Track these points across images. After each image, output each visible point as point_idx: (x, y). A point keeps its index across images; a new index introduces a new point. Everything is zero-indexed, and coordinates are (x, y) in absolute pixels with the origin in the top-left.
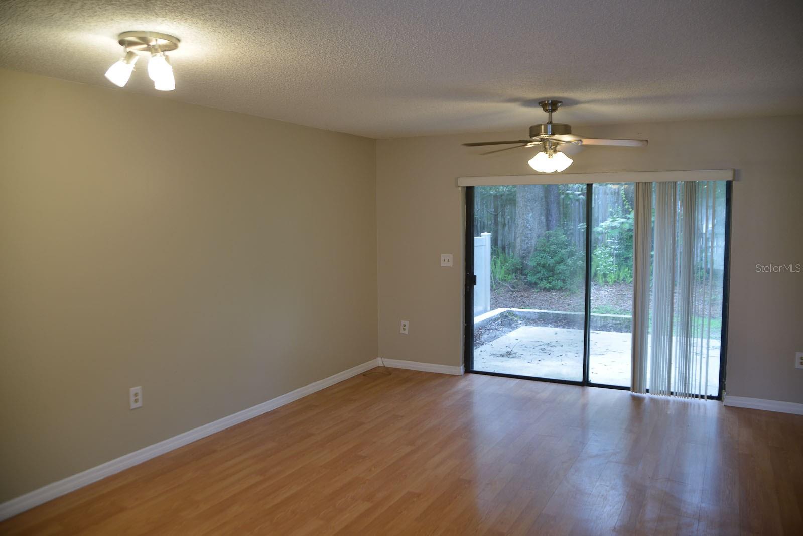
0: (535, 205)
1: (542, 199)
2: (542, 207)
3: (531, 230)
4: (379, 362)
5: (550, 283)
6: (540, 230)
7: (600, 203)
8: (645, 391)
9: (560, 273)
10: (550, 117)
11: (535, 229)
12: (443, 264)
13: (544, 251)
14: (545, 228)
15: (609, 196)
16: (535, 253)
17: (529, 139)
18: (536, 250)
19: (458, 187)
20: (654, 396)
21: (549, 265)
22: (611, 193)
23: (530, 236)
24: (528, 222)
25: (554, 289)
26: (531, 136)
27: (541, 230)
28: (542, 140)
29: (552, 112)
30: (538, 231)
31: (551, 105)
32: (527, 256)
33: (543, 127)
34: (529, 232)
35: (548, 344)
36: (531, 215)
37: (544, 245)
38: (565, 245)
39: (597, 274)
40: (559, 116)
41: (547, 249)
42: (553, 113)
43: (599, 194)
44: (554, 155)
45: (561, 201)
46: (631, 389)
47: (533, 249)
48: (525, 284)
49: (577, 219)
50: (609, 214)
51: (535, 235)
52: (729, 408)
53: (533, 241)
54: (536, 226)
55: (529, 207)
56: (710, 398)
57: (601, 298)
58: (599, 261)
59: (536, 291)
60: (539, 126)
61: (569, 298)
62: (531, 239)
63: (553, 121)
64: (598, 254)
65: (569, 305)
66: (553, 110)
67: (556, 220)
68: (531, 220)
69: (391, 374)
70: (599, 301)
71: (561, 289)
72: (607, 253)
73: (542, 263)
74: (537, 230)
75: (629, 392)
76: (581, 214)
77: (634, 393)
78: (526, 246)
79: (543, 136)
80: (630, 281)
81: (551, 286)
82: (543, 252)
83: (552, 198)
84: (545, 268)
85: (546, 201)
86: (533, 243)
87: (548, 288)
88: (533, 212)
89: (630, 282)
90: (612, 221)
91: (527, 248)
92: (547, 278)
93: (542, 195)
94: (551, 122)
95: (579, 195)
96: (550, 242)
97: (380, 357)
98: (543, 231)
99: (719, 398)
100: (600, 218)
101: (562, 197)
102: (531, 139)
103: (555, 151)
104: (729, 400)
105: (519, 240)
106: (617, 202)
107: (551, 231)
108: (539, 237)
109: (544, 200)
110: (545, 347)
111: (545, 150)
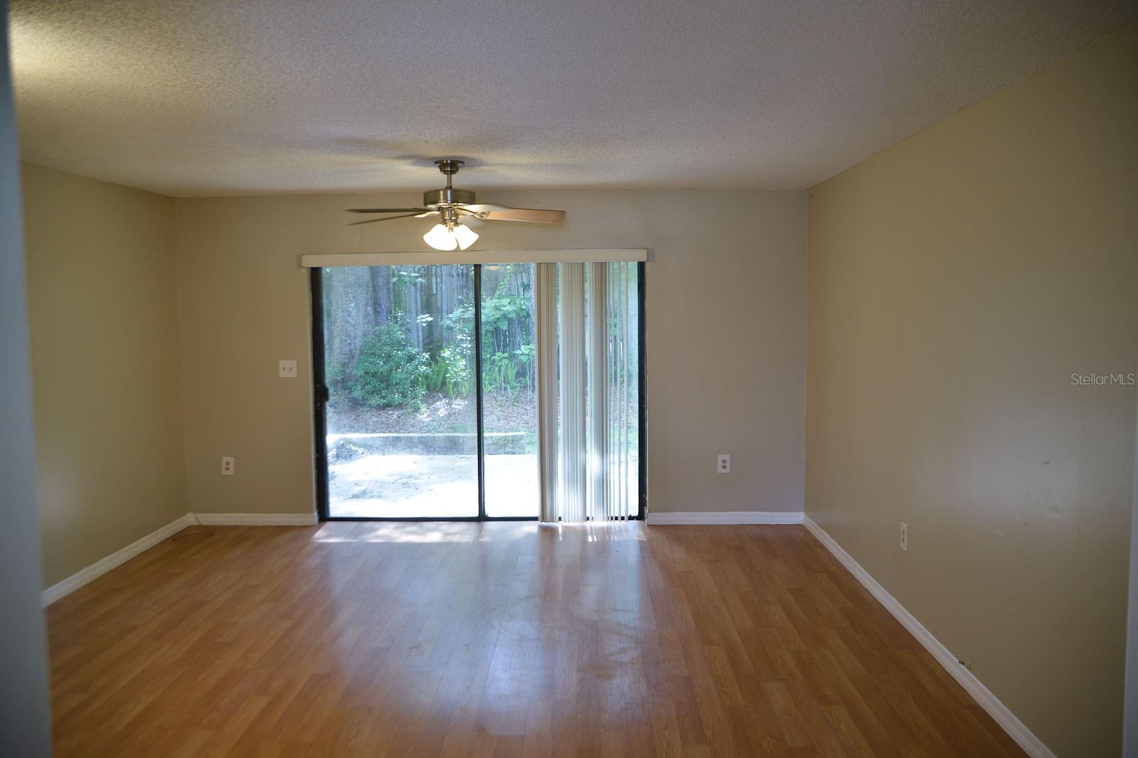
0: (359, 291)
1: (368, 283)
2: (367, 294)
3: (354, 326)
4: (191, 519)
5: (383, 398)
6: (366, 326)
7: (443, 288)
8: (558, 519)
9: (397, 384)
10: (450, 180)
11: (359, 324)
12: (282, 374)
13: (374, 354)
14: (373, 322)
15: (456, 278)
16: (362, 357)
17: (423, 207)
18: (361, 353)
19: (302, 267)
20: (568, 524)
21: (381, 373)
22: (458, 275)
23: (352, 334)
24: (349, 316)
25: (391, 406)
26: (426, 204)
27: (368, 327)
28: (440, 209)
29: (451, 174)
30: (364, 327)
31: (450, 166)
32: (350, 362)
33: (441, 193)
34: (351, 329)
35: (410, 477)
36: (353, 305)
37: (374, 346)
38: (401, 345)
39: (446, 383)
40: (461, 179)
41: (378, 352)
42: (453, 176)
43: (442, 275)
44: (455, 228)
45: (391, 286)
46: (540, 519)
47: (358, 352)
48: (349, 401)
49: (414, 311)
50: (456, 302)
51: (359, 333)
52: (654, 527)
53: (357, 341)
54: (361, 320)
55: (349, 295)
56: (631, 518)
57: (455, 414)
58: (448, 365)
59: (366, 410)
60: (437, 191)
61: (412, 417)
62: (355, 339)
63: (453, 185)
64: (446, 356)
65: (413, 427)
66: (452, 172)
67: (387, 312)
68: (354, 312)
69: (213, 534)
70: (452, 418)
71: (400, 406)
72: (458, 353)
73: (372, 371)
74: (362, 326)
75: (538, 523)
76: (419, 304)
77: (544, 523)
78: (347, 349)
79: (442, 204)
80: (489, 390)
81: (385, 401)
82: (372, 356)
83: (381, 281)
84: (376, 378)
85: (374, 286)
86: (357, 344)
87: (381, 404)
88: (356, 301)
89: (490, 392)
90: (464, 312)
91: (350, 351)
92: (378, 392)
93: (367, 277)
94: (450, 188)
95: (417, 277)
96: (382, 341)
97: (193, 511)
98: (370, 328)
99: (640, 517)
100: (445, 308)
101: (395, 279)
102: (425, 208)
103: (457, 224)
104: (651, 517)
105: (337, 340)
106: (466, 286)
107: (383, 327)
108: (365, 335)
109: (371, 284)
110: (407, 480)
111: (444, 222)
